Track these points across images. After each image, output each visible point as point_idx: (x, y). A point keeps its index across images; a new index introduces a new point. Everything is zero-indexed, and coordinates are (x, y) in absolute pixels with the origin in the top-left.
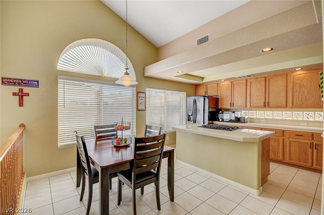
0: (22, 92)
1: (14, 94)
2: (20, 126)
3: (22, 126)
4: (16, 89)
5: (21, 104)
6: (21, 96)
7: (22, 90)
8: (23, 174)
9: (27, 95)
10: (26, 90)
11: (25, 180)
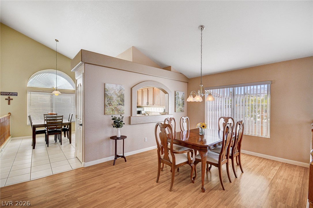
0: (10, 98)
1: (6, 99)
2: (8, 114)
3: (9, 113)
4: (7, 97)
5: (9, 104)
6: (9, 100)
7: (9, 97)
8: (9, 135)
9: (12, 99)
10: (11, 97)
11: (10, 138)
